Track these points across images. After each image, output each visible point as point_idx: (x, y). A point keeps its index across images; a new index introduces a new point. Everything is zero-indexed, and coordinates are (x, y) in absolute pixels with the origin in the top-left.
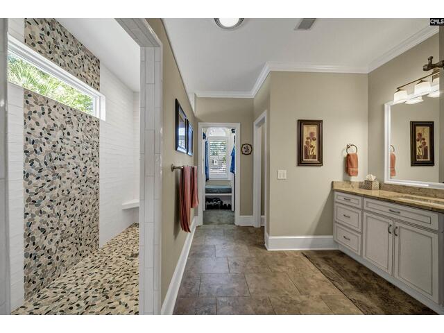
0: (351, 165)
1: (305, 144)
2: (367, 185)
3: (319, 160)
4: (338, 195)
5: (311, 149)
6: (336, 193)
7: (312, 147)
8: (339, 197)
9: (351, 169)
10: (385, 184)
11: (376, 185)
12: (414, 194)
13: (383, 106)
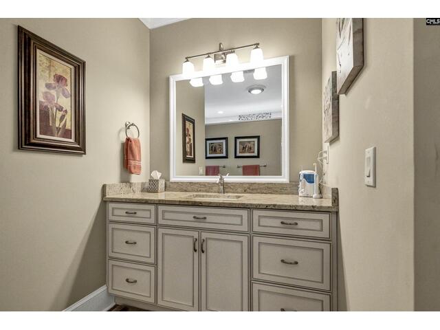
0: (133, 156)
1: (40, 98)
2: (152, 186)
3: (77, 140)
4: (113, 209)
5: (59, 114)
6: (111, 206)
7: (60, 109)
8: (117, 212)
9: (132, 163)
10: (172, 183)
11: (161, 184)
12: (200, 191)
13: (168, 80)
